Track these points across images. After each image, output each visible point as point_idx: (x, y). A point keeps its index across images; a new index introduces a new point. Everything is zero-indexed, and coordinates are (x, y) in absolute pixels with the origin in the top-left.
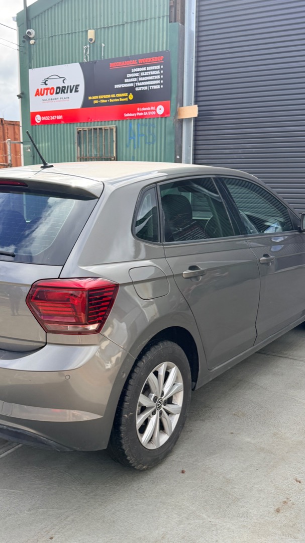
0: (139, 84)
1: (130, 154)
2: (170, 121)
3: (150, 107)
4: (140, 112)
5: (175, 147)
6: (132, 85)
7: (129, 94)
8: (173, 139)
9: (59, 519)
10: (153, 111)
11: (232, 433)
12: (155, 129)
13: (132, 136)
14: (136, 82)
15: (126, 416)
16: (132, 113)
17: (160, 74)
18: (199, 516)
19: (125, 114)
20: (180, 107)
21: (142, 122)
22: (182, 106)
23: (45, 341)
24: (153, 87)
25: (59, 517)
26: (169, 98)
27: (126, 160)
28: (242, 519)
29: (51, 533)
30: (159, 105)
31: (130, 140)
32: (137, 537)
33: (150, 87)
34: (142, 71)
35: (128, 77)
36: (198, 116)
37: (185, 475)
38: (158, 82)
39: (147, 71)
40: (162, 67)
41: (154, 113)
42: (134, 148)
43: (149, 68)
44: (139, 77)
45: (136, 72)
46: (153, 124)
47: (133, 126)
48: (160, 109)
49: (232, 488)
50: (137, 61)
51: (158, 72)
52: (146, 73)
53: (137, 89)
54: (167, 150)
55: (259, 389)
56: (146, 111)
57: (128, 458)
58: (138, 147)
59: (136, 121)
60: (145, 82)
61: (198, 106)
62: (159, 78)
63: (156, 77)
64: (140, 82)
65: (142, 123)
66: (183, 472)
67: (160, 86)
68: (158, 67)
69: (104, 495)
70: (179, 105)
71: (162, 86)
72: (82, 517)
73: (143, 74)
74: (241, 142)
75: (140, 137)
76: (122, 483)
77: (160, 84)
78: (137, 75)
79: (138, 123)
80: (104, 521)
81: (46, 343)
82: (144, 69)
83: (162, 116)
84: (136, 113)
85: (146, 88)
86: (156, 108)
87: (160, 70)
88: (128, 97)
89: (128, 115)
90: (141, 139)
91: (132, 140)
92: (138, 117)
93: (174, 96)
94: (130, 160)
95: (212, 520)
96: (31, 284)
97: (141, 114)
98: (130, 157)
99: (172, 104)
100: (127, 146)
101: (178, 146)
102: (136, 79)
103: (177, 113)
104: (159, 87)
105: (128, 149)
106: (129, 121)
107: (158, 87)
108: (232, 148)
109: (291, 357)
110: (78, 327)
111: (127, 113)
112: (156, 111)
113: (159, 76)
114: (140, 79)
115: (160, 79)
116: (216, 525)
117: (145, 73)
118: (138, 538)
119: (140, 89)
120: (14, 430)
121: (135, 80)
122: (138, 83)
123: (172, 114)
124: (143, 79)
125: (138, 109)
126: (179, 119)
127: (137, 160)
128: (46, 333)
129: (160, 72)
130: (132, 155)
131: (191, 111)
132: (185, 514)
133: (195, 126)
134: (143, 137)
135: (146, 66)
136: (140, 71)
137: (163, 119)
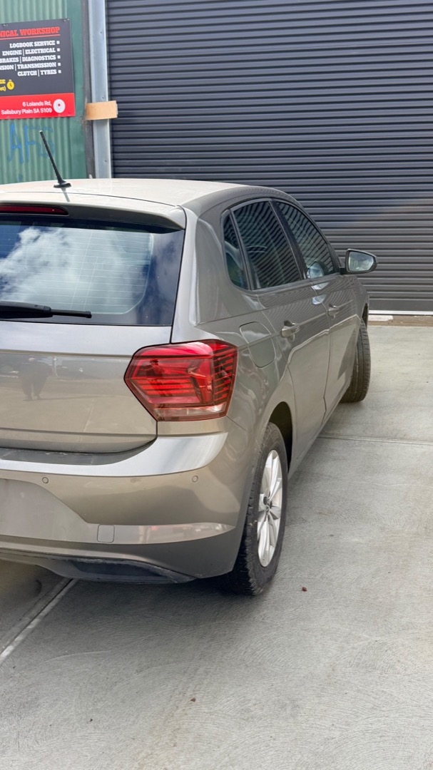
0: (22, 67)
1: (15, 171)
2: (75, 124)
3: (43, 101)
4: (27, 108)
5: (86, 162)
6: (11, 67)
7: (7, 82)
8: (82, 150)
9: (186, 674)
10: (48, 107)
11: (332, 536)
12: (53, 135)
13: (16, 144)
14: (19, 63)
15: (251, 524)
16: (15, 109)
17: (56, 54)
18: (360, 637)
19: (2, 111)
20: (88, 102)
21: (31, 123)
22: (91, 102)
23: (155, 433)
24: (45, 71)
25: (185, 672)
26: (71, 89)
27: (9, 183)
28: (411, 631)
29: (188, 694)
30: (55, 99)
31: (13, 150)
32: (302, 675)
33: (42, 71)
34: (27, 48)
35: (4, 55)
36: (119, 116)
37: (309, 592)
38: (54, 64)
39: (34, 48)
40: (58, 42)
41: (50, 110)
42: (21, 162)
43: (37, 44)
44: (22, 56)
45: (16, 49)
46: (50, 126)
47: (16, 129)
48: (59, 105)
49: (374, 599)
50: (18, 32)
51: (52, 50)
52: (34, 51)
53: (20, 74)
54: (74, 167)
55: (328, 479)
56: (36, 107)
57: (251, 580)
58: (27, 161)
59: (21, 122)
60: (32, 65)
61: (117, 103)
62: (55, 58)
63: (50, 58)
64: (24, 63)
65: (31, 126)
66: (304, 590)
67: (57, 71)
68: (52, 43)
69: (225, 635)
70: (86, 100)
71: (60, 72)
72: (215, 666)
73: (28, 52)
74: (181, 157)
75: (29, 146)
76: (237, 616)
77: (57, 68)
78: (19, 52)
79: (24, 125)
80: (247, 666)
81: (156, 437)
82: (30, 44)
83: (63, 115)
84: (20, 109)
85: (34, 73)
86: (52, 103)
87: (56, 47)
88: (6, 85)
89: (7, 112)
90: (32, 149)
91: (17, 150)
92: (24, 116)
93: (79, 87)
94: (16, 182)
95: (378, 639)
96: (132, 354)
97: (29, 111)
98: (14, 175)
99: (77, 98)
100: (8, 159)
101: (89, 160)
102: (17, 58)
103: (85, 112)
104: (56, 73)
105: (11, 163)
106: (9, 122)
107: (54, 72)
108: (168, 164)
109: (340, 437)
110: (195, 410)
111: (5, 110)
112: (52, 107)
113: (54, 56)
114: (25, 59)
115: (57, 61)
116: (385, 644)
117: (32, 50)
118: (304, 677)
119: (25, 73)
120: (115, 562)
121: (17, 60)
122: (22, 65)
123: (78, 113)
124: (30, 59)
125: (24, 104)
126: (88, 121)
127: (27, 181)
128: (157, 421)
129: (56, 50)
130: (18, 173)
131: (106, 109)
132: (340, 637)
133: (112, 131)
134: (35, 146)
135: (33, 40)
136: (23, 48)
137: (65, 120)
